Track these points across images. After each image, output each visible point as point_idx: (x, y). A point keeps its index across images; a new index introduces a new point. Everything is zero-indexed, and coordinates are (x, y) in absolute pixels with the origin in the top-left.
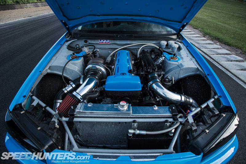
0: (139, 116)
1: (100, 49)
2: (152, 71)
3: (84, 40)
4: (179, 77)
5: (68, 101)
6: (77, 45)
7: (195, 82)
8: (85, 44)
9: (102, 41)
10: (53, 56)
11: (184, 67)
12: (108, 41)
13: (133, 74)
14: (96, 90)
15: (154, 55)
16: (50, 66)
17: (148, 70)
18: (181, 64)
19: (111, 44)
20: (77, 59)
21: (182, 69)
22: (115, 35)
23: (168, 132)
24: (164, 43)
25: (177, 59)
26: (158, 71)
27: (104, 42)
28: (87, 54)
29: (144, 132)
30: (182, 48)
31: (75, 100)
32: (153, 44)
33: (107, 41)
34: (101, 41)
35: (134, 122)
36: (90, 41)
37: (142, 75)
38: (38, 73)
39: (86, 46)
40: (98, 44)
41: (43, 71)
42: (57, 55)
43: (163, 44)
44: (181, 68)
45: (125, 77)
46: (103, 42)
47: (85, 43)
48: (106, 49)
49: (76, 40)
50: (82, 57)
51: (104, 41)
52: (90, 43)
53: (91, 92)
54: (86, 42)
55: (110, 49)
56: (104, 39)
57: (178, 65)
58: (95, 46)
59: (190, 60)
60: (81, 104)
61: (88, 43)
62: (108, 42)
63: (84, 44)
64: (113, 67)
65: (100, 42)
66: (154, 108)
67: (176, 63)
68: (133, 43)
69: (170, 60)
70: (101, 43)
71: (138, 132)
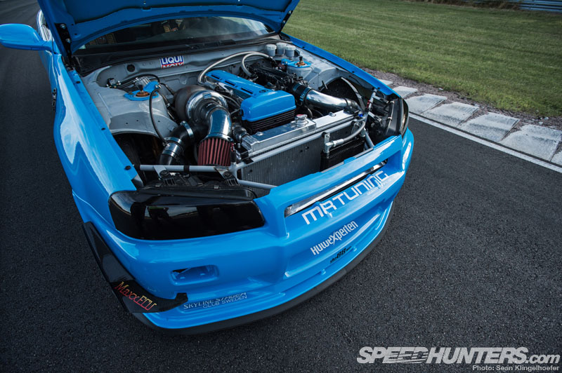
3: (126, 65)
6: (111, 79)
8: (130, 73)
9: (168, 61)
11: (322, 71)
12: (180, 59)
16: (110, 119)
18: (316, 69)
19: (185, 64)
23: (360, 133)
25: (306, 64)
27: (173, 62)
29: (341, 141)
33: (177, 60)
34: (165, 61)
36: (140, 66)
40: (160, 69)
44: (319, 73)
46: (169, 63)
47: (130, 71)
48: (176, 78)
49: (109, 67)
51: (171, 60)
52: (141, 70)
54: (131, 68)
55: (183, 77)
56: (170, 56)
57: (312, 71)
58: (155, 74)
61: (136, 71)
62: (180, 62)
63: (126, 76)
65: (164, 63)
68: (225, 56)
70: (166, 65)
71: (335, 142)
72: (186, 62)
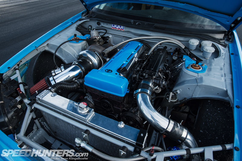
0: (96, 127)
1: (113, 36)
2: (148, 77)
3: (97, 22)
4: (194, 96)
5: (40, 84)
6: (90, 26)
7: (219, 110)
8: (98, 26)
9: (115, 26)
10: (57, 34)
11: (204, 84)
12: (122, 27)
13: (122, 74)
14: (76, 81)
15: (176, 56)
16: (48, 44)
17: (143, 73)
18: (201, 78)
20: (77, 42)
21: (200, 86)
22: (132, 21)
24: (195, 42)
25: (201, 69)
26: (157, 79)
27: (118, 27)
28: (94, 38)
29: (90, 149)
30: (221, 55)
31: (47, 85)
32: (178, 42)
33: (121, 27)
34: (114, 26)
35: (87, 131)
36: (102, 24)
37: (135, 78)
38: (34, 48)
39: (96, 29)
40: (110, 29)
41: (38, 47)
42: (61, 34)
43: (192, 43)
44: (198, 84)
45: (109, 75)
46: (116, 28)
48: (120, 37)
49: (89, 20)
50: (84, 40)
51: (117, 26)
52: (102, 27)
53: (69, 81)
54: (99, 24)
55: (125, 38)
56: (117, 25)
57: (196, 79)
58: (107, 31)
59: (222, 76)
60: (48, 91)
61: (100, 26)
62: (122, 29)
63: (96, 27)
64: (108, 59)
65: (113, 27)
66: (119, 125)
67: (196, 75)
68: (151, 35)
69: (187, 68)
70: (114, 28)
71: (84, 145)
72: (126, 30)
